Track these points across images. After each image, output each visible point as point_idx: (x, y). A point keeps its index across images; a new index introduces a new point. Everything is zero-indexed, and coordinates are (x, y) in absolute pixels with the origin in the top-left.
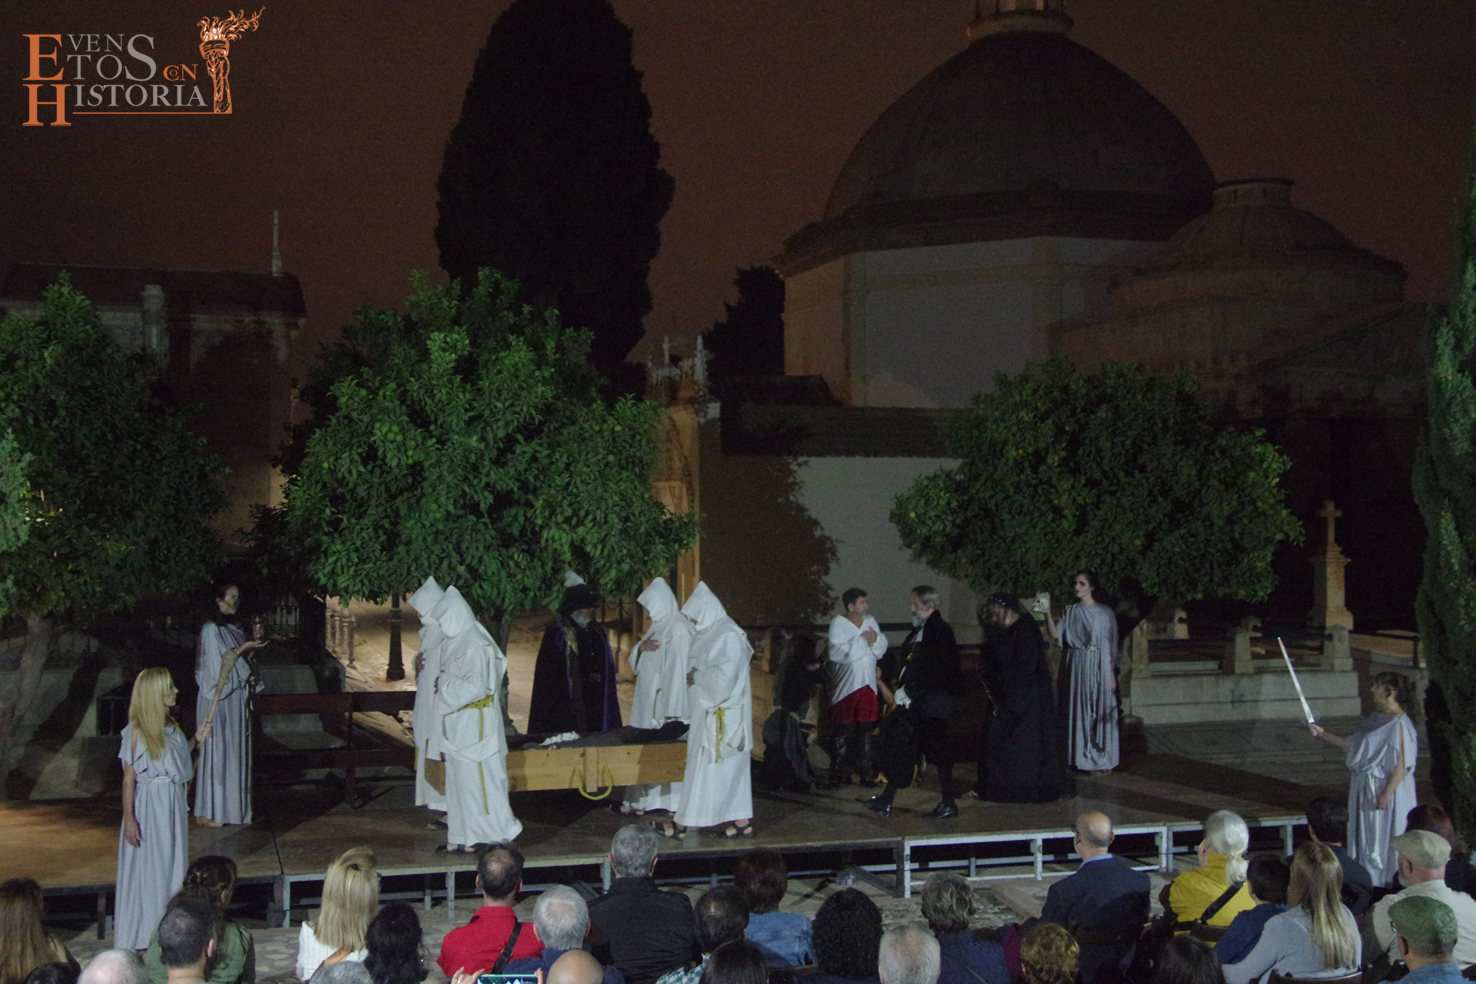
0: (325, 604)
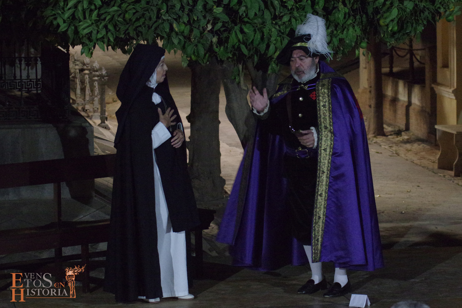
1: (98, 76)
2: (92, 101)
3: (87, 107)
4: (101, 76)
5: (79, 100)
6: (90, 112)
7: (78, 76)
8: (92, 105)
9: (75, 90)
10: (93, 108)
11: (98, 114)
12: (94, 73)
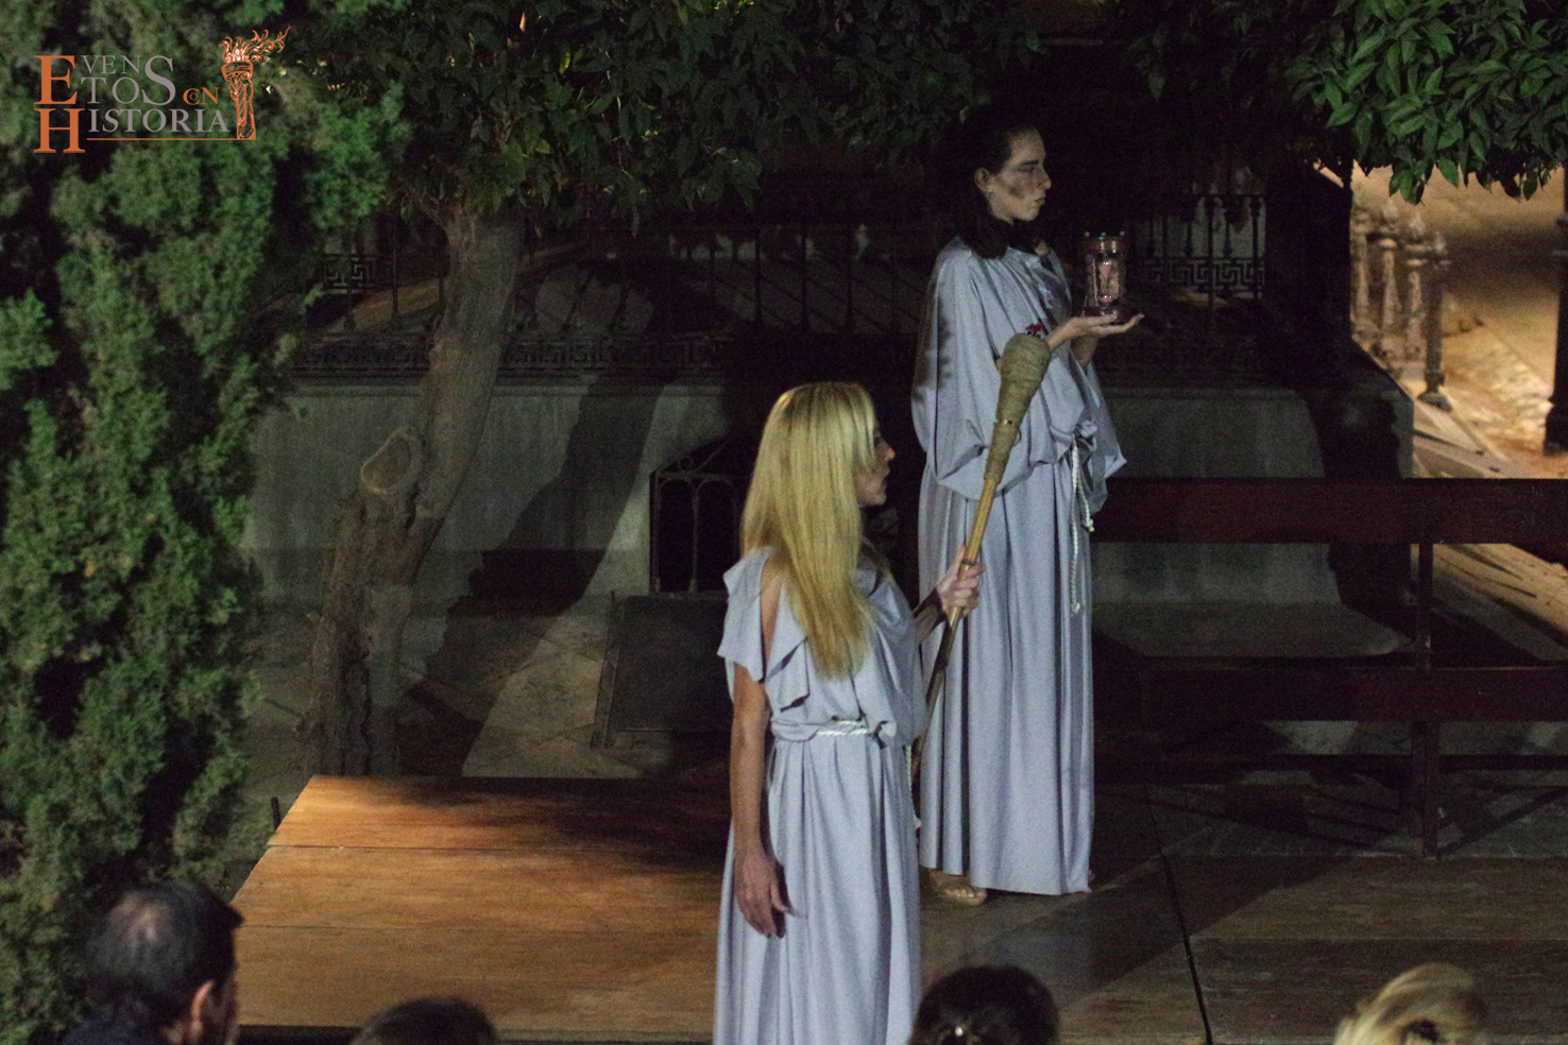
0: (1347, 192)
1: (1419, 256)
2: (1401, 328)
3: (1388, 344)
4: (1433, 257)
5: (1367, 326)
6: (1395, 358)
7: (1364, 253)
8: (1400, 340)
10: (1406, 349)
11: (1419, 365)
12: (1409, 247)
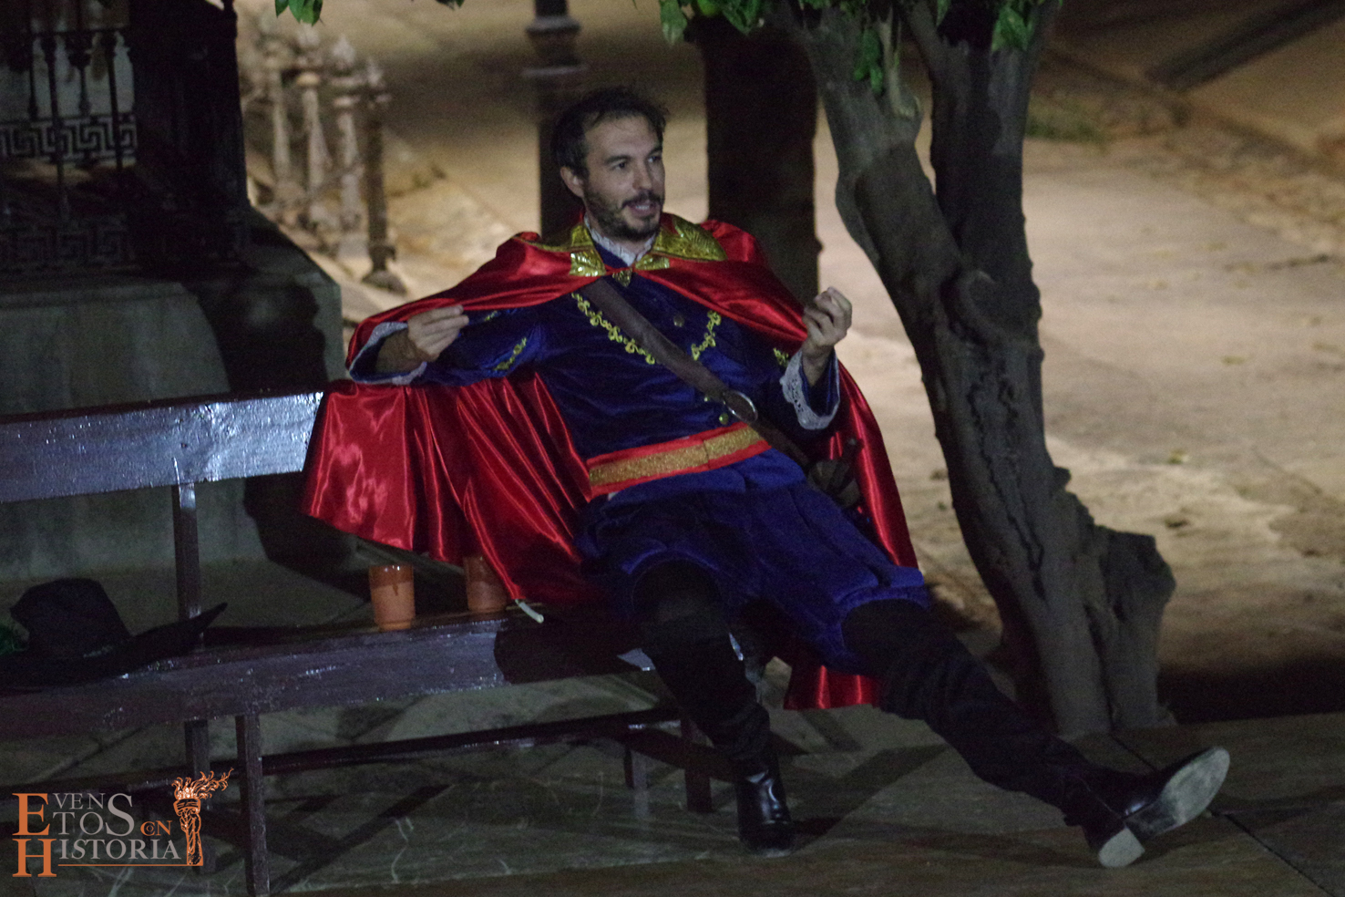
0: (229, 15)
1: (352, 93)
2: (332, 188)
3: (318, 212)
4: (366, 93)
5: (287, 189)
6: (330, 230)
7: (277, 94)
8: (333, 204)
9: (266, 149)
10: (342, 218)
11: (361, 237)
12: (337, 83)
